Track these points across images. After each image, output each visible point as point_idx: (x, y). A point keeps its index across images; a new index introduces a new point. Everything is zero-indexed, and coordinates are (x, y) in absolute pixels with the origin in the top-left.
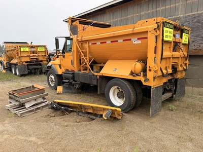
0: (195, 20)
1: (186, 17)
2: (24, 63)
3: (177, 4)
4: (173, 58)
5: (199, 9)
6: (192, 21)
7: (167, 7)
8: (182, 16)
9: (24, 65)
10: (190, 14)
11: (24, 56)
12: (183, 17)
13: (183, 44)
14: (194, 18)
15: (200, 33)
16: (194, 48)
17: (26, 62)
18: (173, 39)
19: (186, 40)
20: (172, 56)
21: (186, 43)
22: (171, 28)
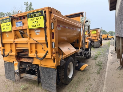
4: (15, 44)
13: (31, 30)
18: (12, 29)
19: (36, 24)
20: (14, 42)
21: (37, 27)
22: (8, 22)
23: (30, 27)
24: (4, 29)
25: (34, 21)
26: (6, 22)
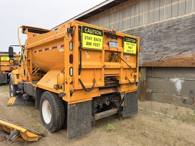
0: (157, 30)
1: (149, 27)
2: (4, 72)
3: (141, 14)
4: (105, 69)
5: (160, 19)
6: (155, 31)
7: (132, 17)
8: (145, 25)
9: (4, 74)
10: (153, 23)
11: (3, 66)
12: (146, 27)
13: (125, 54)
14: (156, 27)
15: (162, 44)
16: (157, 59)
17: (6, 71)
18: (103, 48)
19: (131, 50)
20: (103, 66)
21: (131, 52)
22: (98, 35)
23: (125, 51)
24: (88, 44)
25: (130, 46)
26: (94, 34)
